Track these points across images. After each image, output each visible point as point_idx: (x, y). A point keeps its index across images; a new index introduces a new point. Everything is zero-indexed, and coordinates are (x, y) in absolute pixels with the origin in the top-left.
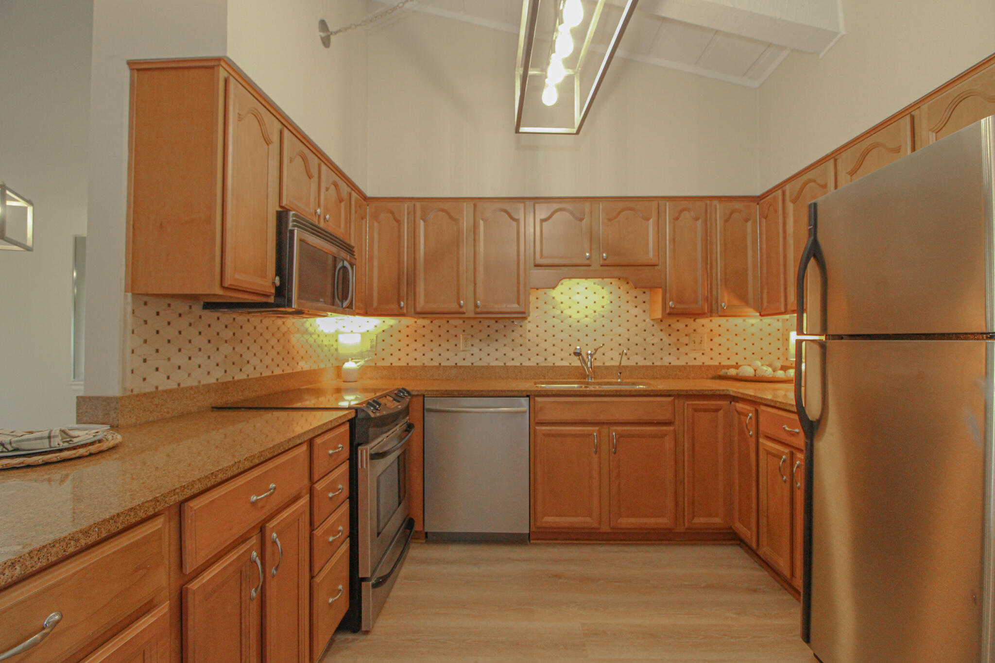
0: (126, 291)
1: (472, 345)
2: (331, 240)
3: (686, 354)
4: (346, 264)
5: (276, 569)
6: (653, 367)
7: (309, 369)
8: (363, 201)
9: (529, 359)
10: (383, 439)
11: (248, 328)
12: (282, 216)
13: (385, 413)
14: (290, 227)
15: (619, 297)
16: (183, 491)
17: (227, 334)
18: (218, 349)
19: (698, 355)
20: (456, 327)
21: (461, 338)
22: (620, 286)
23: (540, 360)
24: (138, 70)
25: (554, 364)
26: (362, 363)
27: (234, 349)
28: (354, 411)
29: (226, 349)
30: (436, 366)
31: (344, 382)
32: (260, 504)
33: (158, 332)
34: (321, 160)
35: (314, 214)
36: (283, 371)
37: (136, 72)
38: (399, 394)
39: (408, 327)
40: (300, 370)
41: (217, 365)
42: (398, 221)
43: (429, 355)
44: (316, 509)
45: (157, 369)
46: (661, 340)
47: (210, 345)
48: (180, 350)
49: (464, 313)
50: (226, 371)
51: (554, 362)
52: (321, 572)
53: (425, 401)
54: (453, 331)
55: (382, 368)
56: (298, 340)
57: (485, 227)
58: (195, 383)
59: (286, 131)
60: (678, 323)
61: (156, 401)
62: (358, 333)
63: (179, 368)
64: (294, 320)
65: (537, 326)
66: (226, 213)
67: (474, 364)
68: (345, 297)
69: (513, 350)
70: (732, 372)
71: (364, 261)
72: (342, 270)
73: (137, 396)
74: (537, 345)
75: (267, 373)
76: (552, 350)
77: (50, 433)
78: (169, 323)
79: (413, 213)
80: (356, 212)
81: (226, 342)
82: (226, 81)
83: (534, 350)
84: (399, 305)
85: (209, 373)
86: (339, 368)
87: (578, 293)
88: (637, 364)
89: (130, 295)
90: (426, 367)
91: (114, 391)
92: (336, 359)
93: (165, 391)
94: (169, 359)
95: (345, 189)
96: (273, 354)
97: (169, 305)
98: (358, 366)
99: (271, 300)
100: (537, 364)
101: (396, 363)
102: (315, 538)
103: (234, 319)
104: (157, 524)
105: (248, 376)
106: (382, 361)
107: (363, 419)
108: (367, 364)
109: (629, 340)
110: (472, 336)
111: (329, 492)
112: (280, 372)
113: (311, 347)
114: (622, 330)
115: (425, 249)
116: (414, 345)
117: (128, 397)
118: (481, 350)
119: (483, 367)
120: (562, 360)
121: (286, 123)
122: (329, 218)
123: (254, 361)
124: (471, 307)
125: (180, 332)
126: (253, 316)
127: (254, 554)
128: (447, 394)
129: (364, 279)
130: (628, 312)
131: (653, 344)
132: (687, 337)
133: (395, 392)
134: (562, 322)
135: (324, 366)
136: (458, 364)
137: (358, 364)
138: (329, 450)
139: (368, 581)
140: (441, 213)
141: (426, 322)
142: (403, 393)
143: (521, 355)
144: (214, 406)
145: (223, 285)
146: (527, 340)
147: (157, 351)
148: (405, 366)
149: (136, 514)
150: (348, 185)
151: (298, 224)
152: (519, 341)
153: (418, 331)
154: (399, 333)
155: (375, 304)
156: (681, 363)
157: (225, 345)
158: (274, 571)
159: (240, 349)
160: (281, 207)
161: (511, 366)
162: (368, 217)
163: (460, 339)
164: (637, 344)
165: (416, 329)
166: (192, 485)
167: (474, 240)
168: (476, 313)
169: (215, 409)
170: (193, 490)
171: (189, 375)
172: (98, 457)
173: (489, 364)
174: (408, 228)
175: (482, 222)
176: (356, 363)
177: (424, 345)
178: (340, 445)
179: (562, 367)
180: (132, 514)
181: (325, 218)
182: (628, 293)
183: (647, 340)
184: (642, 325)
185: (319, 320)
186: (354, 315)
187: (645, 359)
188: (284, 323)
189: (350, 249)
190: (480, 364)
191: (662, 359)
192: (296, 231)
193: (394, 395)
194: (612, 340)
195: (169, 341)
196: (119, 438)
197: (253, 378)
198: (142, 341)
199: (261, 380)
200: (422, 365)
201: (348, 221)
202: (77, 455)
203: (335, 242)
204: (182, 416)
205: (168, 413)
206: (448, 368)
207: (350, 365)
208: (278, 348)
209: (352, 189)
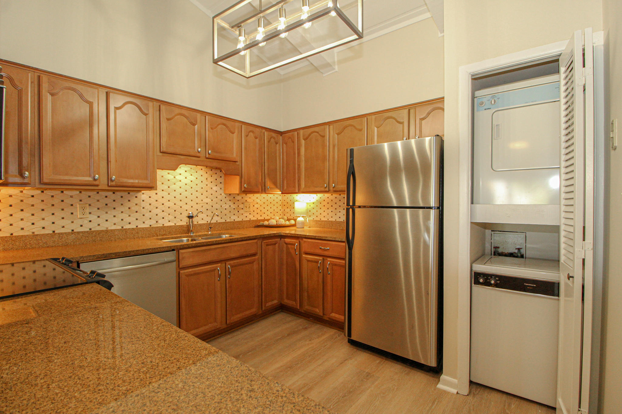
1: (90, 213)
3: (242, 214)
6: (226, 223)
9: (144, 223)
15: (207, 179)
19: (247, 214)
20: (71, 197)
21: (78, 207)
22: (207, 171)
23: (153, 223)
25: (163, 225)
30: (51, 234)
39: (11, 196)
42: (18, 88)
43: (40, 224)
46: (230, 206)
51: (163, 224)
54: (68, 201)
60: (239, 196)
65: (150, 197)
67: (93, 230)
69: (129, 216)
70: (266, 223)
74: (150, 211)
76: (161, 215)
83: (148, 215)
84: (22, 174)
87: (180, 174)
88: (217, 221)
90: (36, 235)
100: (150, 226)
109: (212, 207)
110: (90, 205)
114: (208, 200)
116: (19, 215)
118: (99, 217)
119: (102, 231)
120: (169, 221)
130: (212, 188)
131: (226, 209)
132: (243, 205)
134: (169, 194)
136: (75, 231)
140: (70, 92)
141: (36, 192)
143: (137, 219)
146: (142, 208)
148: (9, 237)
152: (134, 208)
153: (25, 201)
156: (240, 219)
161: (129, 229)
163: (76, 208)
164: (217, 209)
165: (21, 199)
167: (108, 123)
173: (107, 228)
177: (33, 215)
179: (170, 226)
182: (212, 176)
183: (222, 206)
184: (220, 197)
187: (221, 218)
190: (99, 228)
191: (230, 218)
194: (202, 207)
200: (31, 234)
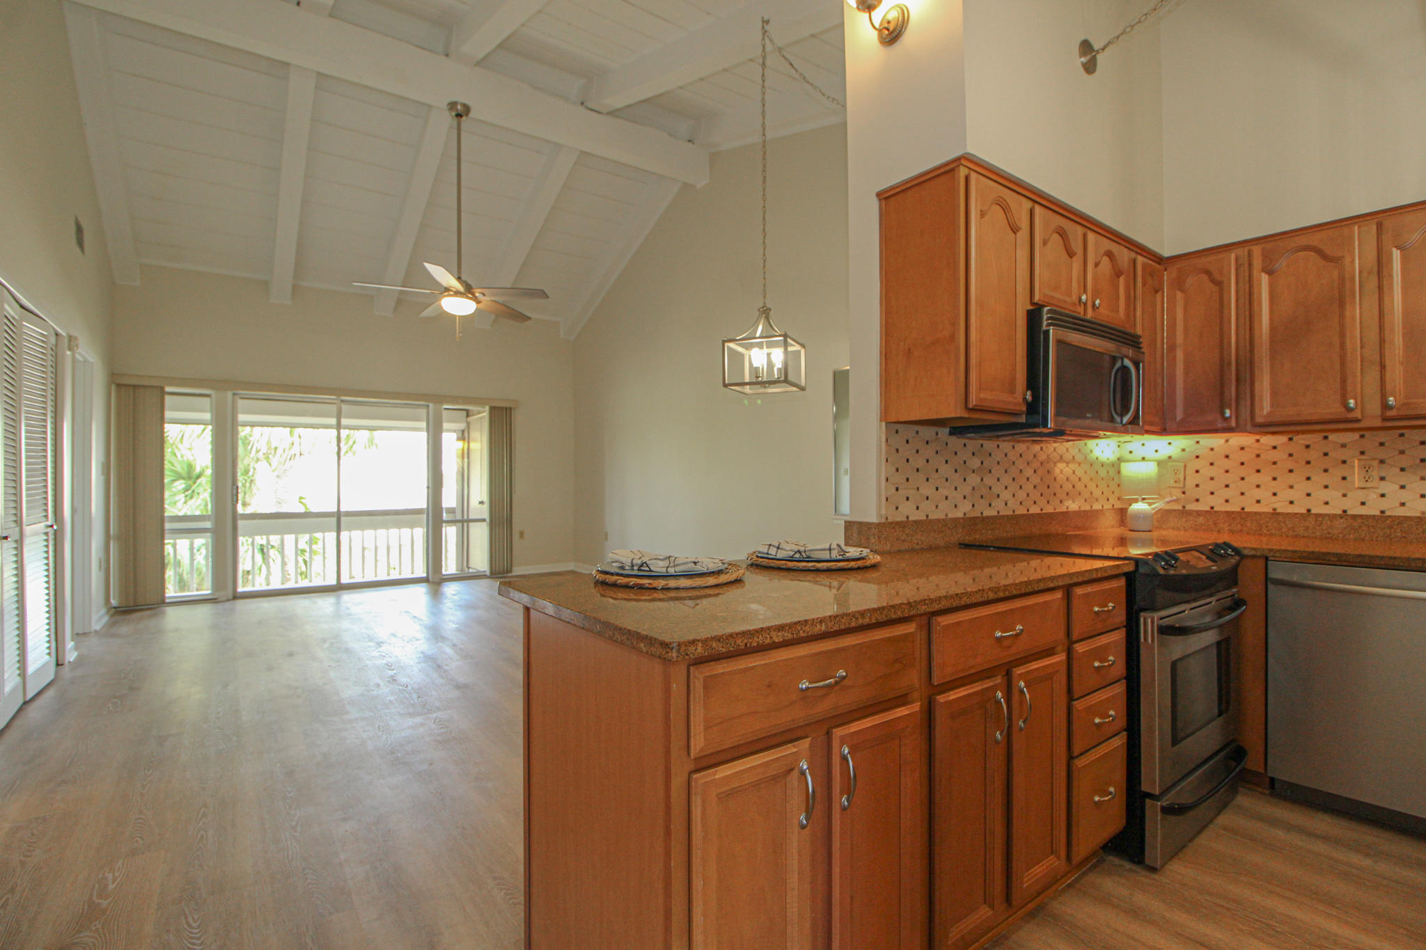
0: (881, 421)
1: (1382, 479)
2: (1102, 334)
4: (1127, 362)
5: (1024, 722)
7: (1077, 509)
8: (1156, 265)
10: (1184, 611)
11: (998, 455)
12: (1033, 316)
13: (1184, 572)
14: (1044, 328)
16: (932, 603)
17: (975, 463)
18: (965, 480)
20: (1344, 445)
21: (1356, 464)
24: (885, 198)
26: (1158, 505)
27: (982, 480)
28: (1133, 563)
29: (974, 479)
30: (1301, 514)
31: (1131, 531)
32: (1006, 643)
33: (908, 460)
34: (1086, 227)
35: (1077, 303)
36: (1042, 510)
37: (883, 202)
38: (1215, 552)
39: (1242, 449)
40: (1065, 510)
41: (965, 498)
42: (1219, 284)
43: (1286, 495)
44: (1075, 676)
45: (908, 499)
47: (957, 475)
48: (928, 480)
49: (1358, 421)
50: (973, 506)
52: (1083, 757)
53: (1269, 566)
54: (1337, 454)
55: (1195, 514)
56: (1061, 470)
57: (1404, 260)
58: (943, 517)
59: (1038, 209)
61: (907, 531)
62: (1154, 461)
63: (927, 498)
64: (1056, 445)
66: (970, 326)
67: (1388, 513)
68: (1125, 409)
71: (1159, 354)
72: (1119, 374)
73: (891, 523)
75: (1021, 511)
77: (830, 546)
78: (917, 452)
79: (1246, 265)
80: (1144, 284)
81: (973, 471)
82: (967, 178)
84: (1222, 413)
85: (956, 506)
86: (1122, 512)
89: (884, 423)
90: (1279, 514)
91: (873, 518)
92: (1119, 499)
93: (915, 522)
94: (918, 489)
95: (1124, 255)
96: (1029, 487)
97: (917, 432)
98: (1153, 509)
99: (1023, 419)
101: (1220, 507)
102: (1075, 712)
103: (982, 445)
104: (910, 628)
105: (998, 512)
106: (1196, 503)
107: (1146, 575)
108: (1168, 507)
110: (1382, 462)
111: (1096, 660)
112: (1038, 511)
113: (1080, 479)
115: (1271, 319)
116: (1254, 479)
117: (884, 524)
118: (1403, 487)
119: (1409, 518)
121: (1037, 198)
122: (1099, 304)
123: (1006, 495)
124: (1374, 408)
125: (928, 461)
126: (1004, 441)
127: (999, 694)
128: (1315, 559)
129: (1159, 381)
133: (1210, 547)
135: (1101, 508)
136: (1349, 512)
137: (1153, 506)
138: (1094, 606)
139: (1155, 800)
140: (1302, 254)
141: (1280, 440)
142: (1226, 550)
144: (961, 542)
145: (968, 406)
147: (908, 480)
148: (1238, 512)
149: (895, 612)
150: (1128, 248)
151: (1054, 322)
153: (1262, 456)
154: (1226, 459)
155: (1179, 415)
157: (973, 475)
158: (1021, 723)
159: (989, 480)
160: (1032, 304)
162: (1165, 288)
163: (1353, 467)
165: (1258, 452)
166: (939, 600)
167: (1380, 288)
168: (1385, 419)
169: (962, 546)
170: (940, 606)
171: (937, 507)
172: (864, 570)
173: (1423, 513)
174: (1237, 292)
175: (1396, 254)
176: (1150, 504)
177: (1274, 479)
178: (1111, 604)
180: (893, 610)
181: (1094, 305)
185: (1091, 443)
186: (1143, 435)
188: (1041, 449)
189: (1132, 341)
190: (1401, 512)
192: (1051, 331)
193: (1207, 553)
195: (918, 470)
196: (878, 558)
197: (1004, 516)
198: (894, 469)
199: (1014, 518)
200: (1271, 511)
201: (1131, 301)
202: (849, 566)
203: (1108, 335)
204: (931, 549)
205: (918, 544)
206: (1327, 518)
207: (1139, 507)
208: (1035, 480)
209: (1137, 253)
